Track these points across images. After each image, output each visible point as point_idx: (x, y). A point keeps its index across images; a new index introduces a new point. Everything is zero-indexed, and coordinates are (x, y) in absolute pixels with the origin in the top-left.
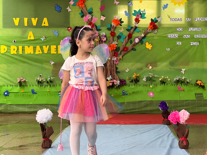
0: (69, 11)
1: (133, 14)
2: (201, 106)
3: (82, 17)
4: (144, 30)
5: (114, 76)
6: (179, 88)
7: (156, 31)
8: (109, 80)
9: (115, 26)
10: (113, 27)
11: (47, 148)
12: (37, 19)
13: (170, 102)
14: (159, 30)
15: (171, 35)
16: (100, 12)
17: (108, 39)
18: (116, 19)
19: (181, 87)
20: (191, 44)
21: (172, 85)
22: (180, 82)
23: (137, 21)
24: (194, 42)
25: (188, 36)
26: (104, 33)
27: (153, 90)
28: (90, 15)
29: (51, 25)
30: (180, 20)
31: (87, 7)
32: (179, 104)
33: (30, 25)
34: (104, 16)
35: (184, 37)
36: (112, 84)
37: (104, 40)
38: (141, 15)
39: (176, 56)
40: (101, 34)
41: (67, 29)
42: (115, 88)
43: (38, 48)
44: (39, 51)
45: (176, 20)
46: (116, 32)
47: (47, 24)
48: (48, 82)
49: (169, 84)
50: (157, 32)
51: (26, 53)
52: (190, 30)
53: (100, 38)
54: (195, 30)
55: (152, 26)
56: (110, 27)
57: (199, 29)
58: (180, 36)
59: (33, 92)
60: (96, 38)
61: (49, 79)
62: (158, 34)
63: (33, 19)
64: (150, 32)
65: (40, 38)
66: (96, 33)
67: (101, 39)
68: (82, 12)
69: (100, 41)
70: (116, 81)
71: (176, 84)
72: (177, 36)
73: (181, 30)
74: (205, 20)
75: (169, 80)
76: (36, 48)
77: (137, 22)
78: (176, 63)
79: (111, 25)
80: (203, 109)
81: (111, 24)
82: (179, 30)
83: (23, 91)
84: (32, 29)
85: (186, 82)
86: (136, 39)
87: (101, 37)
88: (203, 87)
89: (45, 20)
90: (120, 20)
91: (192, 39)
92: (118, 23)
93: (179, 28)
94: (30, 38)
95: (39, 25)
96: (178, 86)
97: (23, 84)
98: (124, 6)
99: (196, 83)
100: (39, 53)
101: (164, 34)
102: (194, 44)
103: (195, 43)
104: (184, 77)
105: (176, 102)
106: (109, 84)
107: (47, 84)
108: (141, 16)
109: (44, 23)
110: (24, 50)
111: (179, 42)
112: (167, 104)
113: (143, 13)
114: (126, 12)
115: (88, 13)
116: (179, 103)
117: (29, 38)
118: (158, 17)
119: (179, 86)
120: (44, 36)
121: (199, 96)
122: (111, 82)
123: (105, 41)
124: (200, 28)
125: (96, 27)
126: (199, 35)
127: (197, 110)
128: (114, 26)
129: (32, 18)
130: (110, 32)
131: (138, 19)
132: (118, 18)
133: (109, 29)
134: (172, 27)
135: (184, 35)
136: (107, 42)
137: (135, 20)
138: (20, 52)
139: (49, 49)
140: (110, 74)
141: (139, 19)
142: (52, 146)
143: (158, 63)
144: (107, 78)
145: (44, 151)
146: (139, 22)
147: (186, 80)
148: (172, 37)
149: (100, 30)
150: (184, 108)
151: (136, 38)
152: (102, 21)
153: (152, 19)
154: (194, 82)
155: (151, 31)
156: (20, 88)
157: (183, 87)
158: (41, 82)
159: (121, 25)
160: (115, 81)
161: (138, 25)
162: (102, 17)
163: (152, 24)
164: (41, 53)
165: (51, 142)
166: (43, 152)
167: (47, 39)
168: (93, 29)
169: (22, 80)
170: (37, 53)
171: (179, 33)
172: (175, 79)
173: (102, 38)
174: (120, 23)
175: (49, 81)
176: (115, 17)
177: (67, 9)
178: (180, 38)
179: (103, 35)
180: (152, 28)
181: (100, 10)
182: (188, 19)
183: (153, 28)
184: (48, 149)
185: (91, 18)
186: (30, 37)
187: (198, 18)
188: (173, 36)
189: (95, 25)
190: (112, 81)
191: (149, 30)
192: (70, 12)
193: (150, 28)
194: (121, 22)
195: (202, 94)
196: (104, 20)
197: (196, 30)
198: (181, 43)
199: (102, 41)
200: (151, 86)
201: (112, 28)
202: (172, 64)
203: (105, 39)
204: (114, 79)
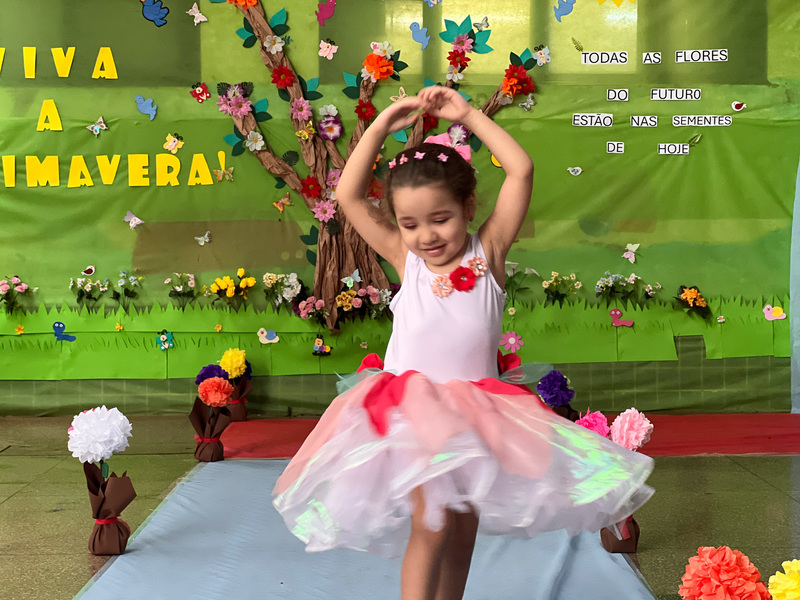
0: (196, 21)
1: (444, 36)
2: (695, 384)
3: (249, 44)
4: (485, 96)
5: (371, 272)
6: (616, 317)
7: (529, 101)
8: (350, 286)
9: (374, 81)
10: (365, 83)
11: (111, 555)
12: (71, 50)
13: (582, 369)
14: (540, 98)
15: (587, 115)
16: (317, 25)
17: (347, 130)
18: (377, 52)
19: (621, 314)
20: (662, 152)
21: (589, 306)
22: (621, 295)
23: (458, 60)
24: (672, 141)
25: (651, 121)
26: (334, 108)
27: (520, 325)
28: (279, 39)
29: (129, 76)
30: (619, 58)
31: (266, 8)
32: (614, 379)
33: (47, 74)
34: (332, 43)
35: (635, 125)
36: (363, 303)
37: (331, 135)
38: (471, 41)
39: (605, 195)
40: (322, 111)
41: (192, 90)
42: (373, 316)
43: (78, 163)
44: (82, 176)
45: (605, 58)
46: (376, 102)
47: (111, 72)
48: (116, 296)
49: (577, 302)
50: (535, 104)
51: (31, 183)
52: (656, 97)
53: (317, 127)
54: (674, 98)
55: (516, 81)
56: (356, 85)
57: (689, 92)
58: (619, 120)
59: (60, 333)
60: (301, 126)
61: (122, 282)
62: (538, 113)
63: (57, 52)
64: (508, 106)
65: (84, 127)
66: (301, 109)
67: (321, 129)
68: (248, 26)
69: (319, 140)
70: (375, 290)
71: (606, 303)
72: (608, 121)
73: (623, 95)
74: (715, 58)
75: (578, 285)
76: (69, 163)
77: (456, 66)
78: (606, 224)
79: (359, 78)
80: (705, 395)
81: (360, 74)
82: (617, 98)
83: (20, 329)
84: (53, 91)
85: (641, 294)
86: (453, 129)
87: (320, 122)
88: (704, 313)
89: (105, 55)
90: (392, 59)
91: (666, 130)
92: (385, 69)
93: (617, 91)
94: (47, 126)
95: (81, 74)
96: (610, 308)
97: (20, 301)
98: (410, 3)
99: (679, 299)
100: (83, 182)
101: (558, 114)
102: (672, 149)
103: (677, 145)
104: (633, 275)
105: (603, 369)
106: (350, 302)
107: (112, 302)
108: (473, 44)
109: (102, 68)
110: (25, 173)
111: (615, 143)
112: (569, 381)
113: (480, 31)
114: (414, 26)
115: (270, 31)
116: (616, 373)
117: (41, 126)
118: (539, 48)
119: (616, 310)
120: (101, 119)
121: (689, 345)
122: (357, 296)
123: (335, 140)
124: (694, 90)
125: (302, 83)
126: (692, 117)
127: (680, 400)
128: (369, 80)
129: (53, 50)
130: (354, 103)
131: (463, 53)
132: (385, 51)
133: (351, 93)
134: (589, 87)
135: (636, 118)
136: (344, 140)
137: (449, 58)
138: (10, 182)
139: (123, 168)
140: (353, 265)
141: (467, 55)
142: (127, 548)
143: (538, 223)
144: (343, 280)
145: (101, 567)
146: (463, 68)
147: (642, 286)
148: (589, 124)
149: (316, 96)
150: (635, 390)
151: (454, 125)
152: (323, 60)
153: (513, 56)
154: (669, 295)
155: (510, 102)
156: (8, 318)
157: (631, 313)
158: (89, 296)
159: (396, 78)
160: (373, 290)
161: (460, 78)
162: (324, 44)
163: (516, 74)
164: (89, 182)
165: (124, 532)
166: (94, 570)
167: (113, 128)
168: (291, 93)
169: (17, 289)
170: (74, 182)
171: (615, 108)
172: (600, 283)
173: (324, 126)
174: (391, 68)
175: (121, 291)
176: (375, 47)
177: (190, 12)
178: (621, 128)
179: (328, 116)
180: (515, 89)
181: (316, 17)
182: (651, 54)
183: (520, 88)
184: (113, 557)
185: (281, 49)
186: (47, 121)
187: (689, 53)
188: (594, 120)
189: (299, 77)
190: (362, 292)
191: (504, 96)
192: (203, 27)
193: (509, 88)
194: (396, 63)
195: (699, 339)
196: (330, 57)
197: (680, 96)
198: (623, 146)
199: (326, 138)
200: (511, 311)
201: (362, 89)
202: (590, 225)
203: (337, 129)
204: (370, 282)
